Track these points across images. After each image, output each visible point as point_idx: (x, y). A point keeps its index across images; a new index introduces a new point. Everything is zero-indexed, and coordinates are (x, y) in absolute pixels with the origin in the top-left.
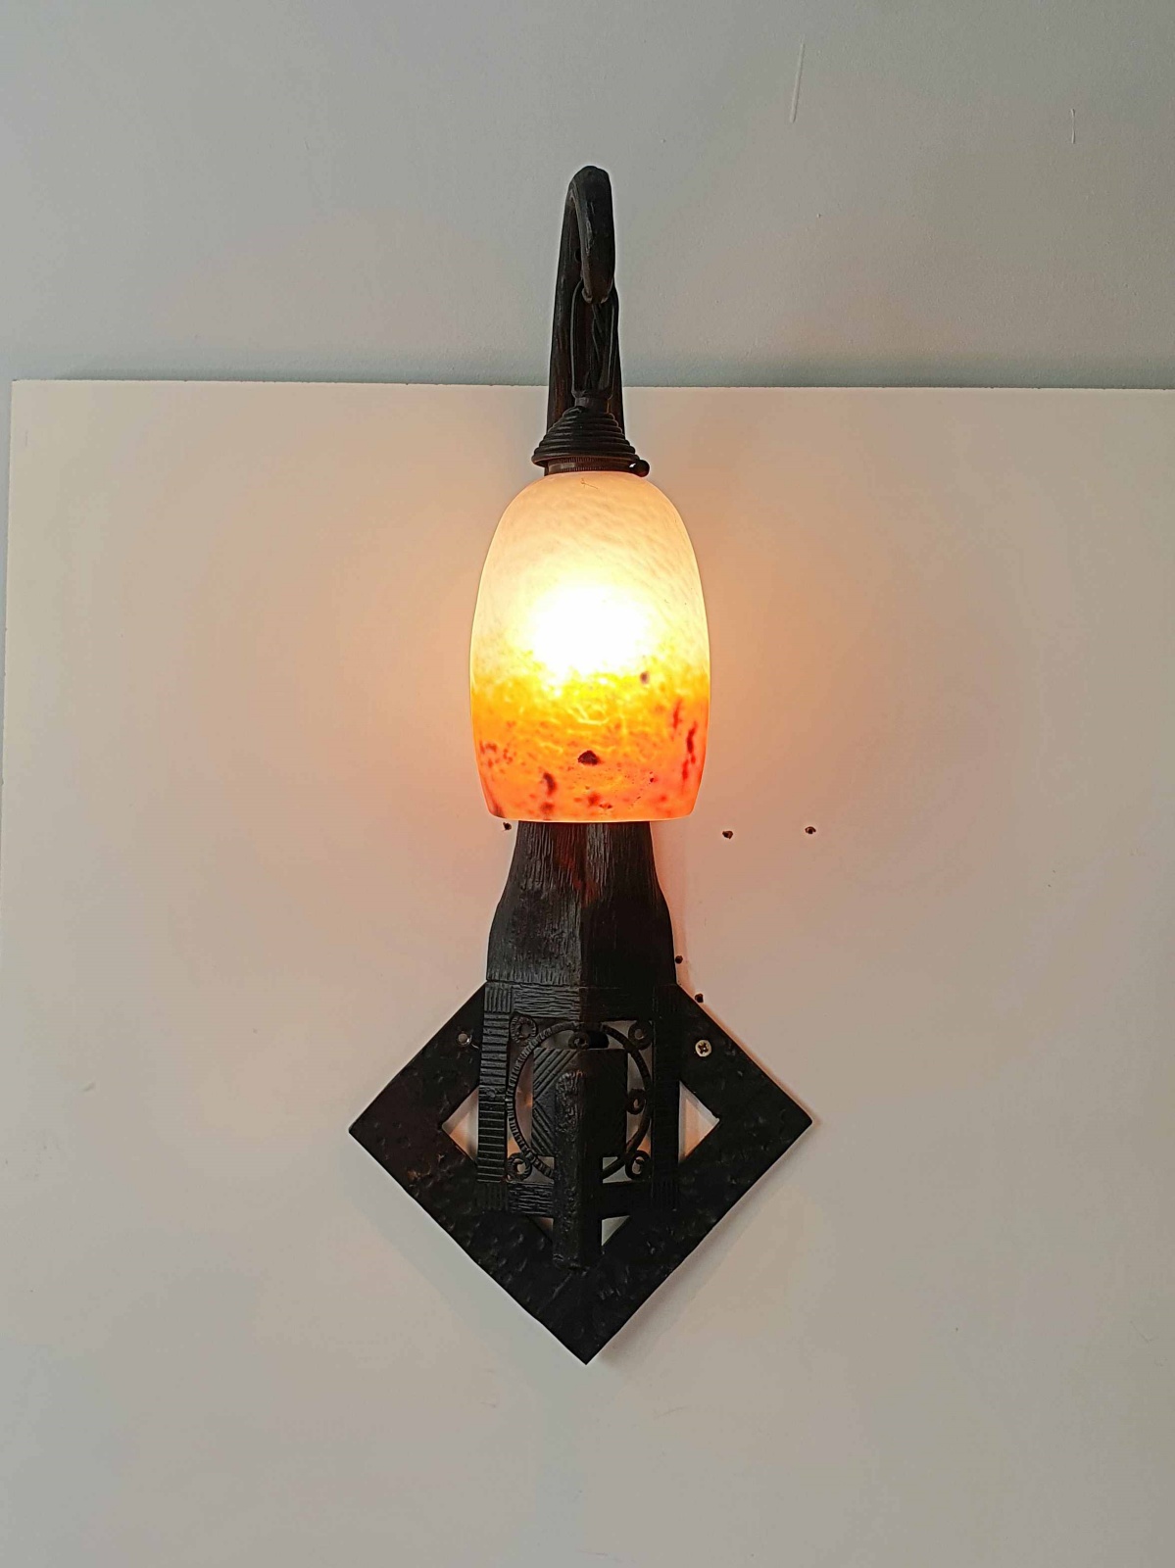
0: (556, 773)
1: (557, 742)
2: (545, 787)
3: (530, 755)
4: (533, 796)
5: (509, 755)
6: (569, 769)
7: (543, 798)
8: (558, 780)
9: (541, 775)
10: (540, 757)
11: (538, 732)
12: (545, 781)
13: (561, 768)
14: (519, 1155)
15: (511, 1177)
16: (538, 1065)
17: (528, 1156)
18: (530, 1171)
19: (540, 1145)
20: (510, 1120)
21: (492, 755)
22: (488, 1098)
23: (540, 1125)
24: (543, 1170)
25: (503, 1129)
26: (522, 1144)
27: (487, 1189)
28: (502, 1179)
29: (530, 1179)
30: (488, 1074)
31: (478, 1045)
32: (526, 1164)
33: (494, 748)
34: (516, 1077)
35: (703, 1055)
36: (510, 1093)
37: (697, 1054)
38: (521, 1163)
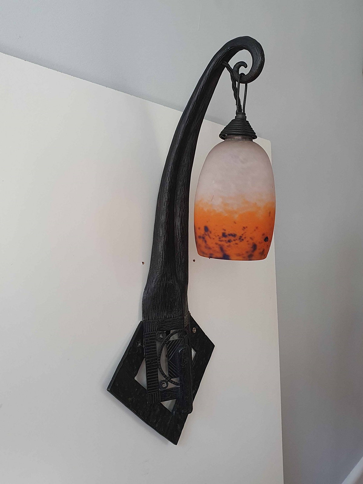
0: (257, 244)
3: (251, 238)
4: (247, 252)
5: (242, 238)
6: (261, 243)
9: (253, 245)
10: (254, 239)
12: (253, 247)
13: (259, 242)
14: (164, 381)
15: (160, 389)
16: (169, 347)
17: (168, 380)
18: (168, 385)
19: (173, 375)
20: (159, 369)
21: (232, 238)
22: (150, 363)
23: (172, 367)
24: (174, 383)
25: (157, 373)
26: (165, 376)
27: (152, 396)
28: (158, 391)
29: (168, 388)
30: (149, 355)
31: (142, 345)
32: (166, 383)
33: (234, 235)
34: (160, 353)
35: (195, 332)
36: (159, 359)
37: (193, 333)
38: (164, 383)
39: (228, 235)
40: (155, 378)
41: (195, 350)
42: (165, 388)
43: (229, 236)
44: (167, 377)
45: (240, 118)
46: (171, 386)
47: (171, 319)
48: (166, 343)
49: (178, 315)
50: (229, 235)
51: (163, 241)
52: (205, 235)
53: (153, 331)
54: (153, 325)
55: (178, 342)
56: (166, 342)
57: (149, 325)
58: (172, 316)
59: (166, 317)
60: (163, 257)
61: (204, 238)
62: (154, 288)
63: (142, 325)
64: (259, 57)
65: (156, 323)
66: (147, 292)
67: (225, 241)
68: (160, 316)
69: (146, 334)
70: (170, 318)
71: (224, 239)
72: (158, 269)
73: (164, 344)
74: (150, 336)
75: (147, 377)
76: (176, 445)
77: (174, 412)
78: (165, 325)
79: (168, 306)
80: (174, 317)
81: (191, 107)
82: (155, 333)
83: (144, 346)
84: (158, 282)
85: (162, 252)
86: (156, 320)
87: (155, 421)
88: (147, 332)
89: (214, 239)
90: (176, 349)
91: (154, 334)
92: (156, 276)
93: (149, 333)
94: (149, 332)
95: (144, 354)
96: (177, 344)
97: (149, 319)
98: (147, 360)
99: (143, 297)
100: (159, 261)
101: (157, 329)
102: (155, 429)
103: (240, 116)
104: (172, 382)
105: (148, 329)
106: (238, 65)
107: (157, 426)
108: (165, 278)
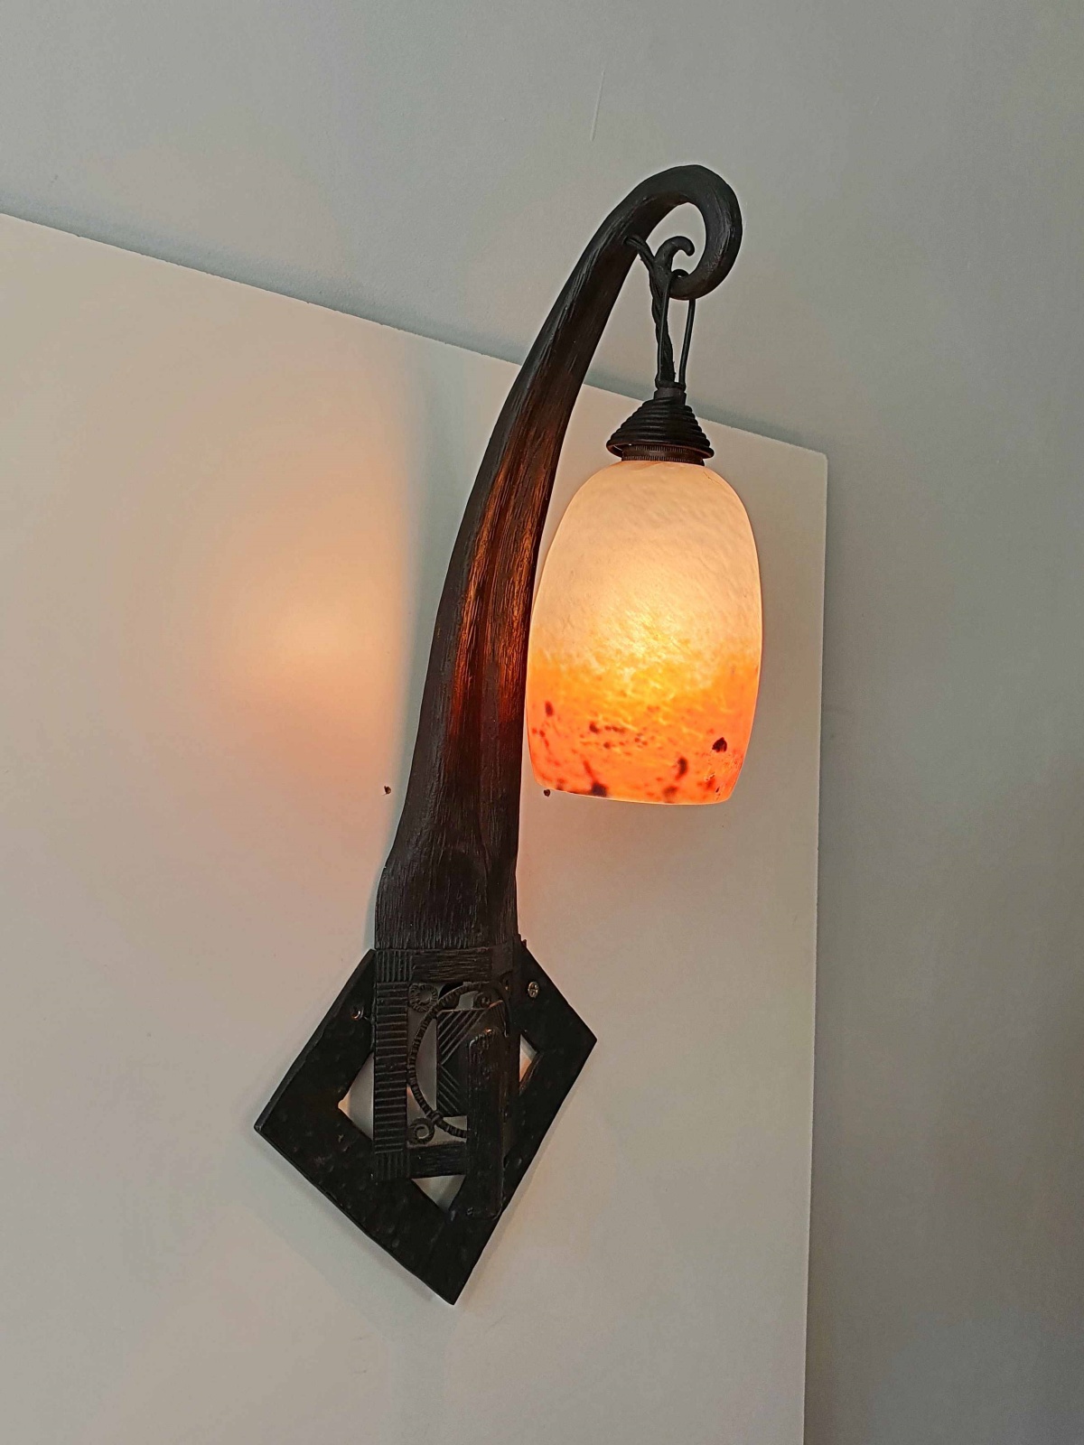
0: (691, 758)
1: (699, 729)
2: (676, 772)
3: (670, 740)
4: (659, 779)
5: (643, 738)
6: (703, 754)
7: (670, 781)
8: (691, 766)
9: (677, 760)
10: (681, 743)
11: (683, 718)
12: (678, 766)
13: (697, 754)
14: (422, 1121)
15: (411, 1142)
16: (442, 1029)
17: (435, 1121)
18: (433, 1134)
19: (447, 1105)
20: (412, 1087)
21: (614, 737)
22: (387, 1069)
23: (448, 1086)
24: (452, 1131)
25: (404, 1097)
26: (426, 1109)
27: (386, 1159)
28: (405, 1146)
29: (434, 1142)
30: (383, 1044)
31: (369, 1017)
32: (429, 1128)
33: (622, 731)
34: (417, 1043)
35: (533, 995)
36: (411, 1060)
37: (529, 996)
38: (423, 1128)
39: (604, 729)
40: (398, 1110)
41: (533, 1046)
42: (424, 1141)
43: (606, 732)
44: (432, 1112)
45: (664, 398)
46: (441, 1137)
47: (453, 952)
48: (436, 1018)
49: (476, 942)
50: (608, 728)
51: (442, 732)
52: (546, 726)
53: (402, 980)
54: (402, 963)
55: (470, 1017)
56: (436, 1013)
57: (391, 963)
58: (458, 942)
59: (442, 944)
60: (442, 778)
61: (542, 734)
62: (413, 861)
63: (372, 961)
64: (724, 226)
65: (411, 957)
66: (393, 870)
67: (597, 744)
68: (424, 940)
69: (381, 988)
70: (450, 949)
71: (593, 737)
72: (426, 811)
73: (428, 1020)
74: (392, 994)
75: (375, 1104)
76: (453, 1304)
77: (453, 1213)
78: (435, 967)
79: (449, 915)
80: (462, 947)
81: (537, 363)
82: (405, 986)
83: (373, 1019)
84: (422, 845)
85: (438, 763)
86: (411, 951)
87: (390, 1231)
88: (385, 981)
89: (567, 737)
90: (462, 1035)
91: (404, 988)
92: (419, 829)
93: (391, 984)
94: (390, 981)
95: (371, 1041)
96: (466, 1021)
97: (391, 947)
98: (377, 1059)
99: (381, 886)
100: (429, 787)
101: (414, 976)
102: (391, 1251)
103: (667, 392)
104: (444, 1126)
105: (388, 974)
106: (668, 247)
107: (396, 1244)
108: (443, 836)
